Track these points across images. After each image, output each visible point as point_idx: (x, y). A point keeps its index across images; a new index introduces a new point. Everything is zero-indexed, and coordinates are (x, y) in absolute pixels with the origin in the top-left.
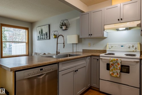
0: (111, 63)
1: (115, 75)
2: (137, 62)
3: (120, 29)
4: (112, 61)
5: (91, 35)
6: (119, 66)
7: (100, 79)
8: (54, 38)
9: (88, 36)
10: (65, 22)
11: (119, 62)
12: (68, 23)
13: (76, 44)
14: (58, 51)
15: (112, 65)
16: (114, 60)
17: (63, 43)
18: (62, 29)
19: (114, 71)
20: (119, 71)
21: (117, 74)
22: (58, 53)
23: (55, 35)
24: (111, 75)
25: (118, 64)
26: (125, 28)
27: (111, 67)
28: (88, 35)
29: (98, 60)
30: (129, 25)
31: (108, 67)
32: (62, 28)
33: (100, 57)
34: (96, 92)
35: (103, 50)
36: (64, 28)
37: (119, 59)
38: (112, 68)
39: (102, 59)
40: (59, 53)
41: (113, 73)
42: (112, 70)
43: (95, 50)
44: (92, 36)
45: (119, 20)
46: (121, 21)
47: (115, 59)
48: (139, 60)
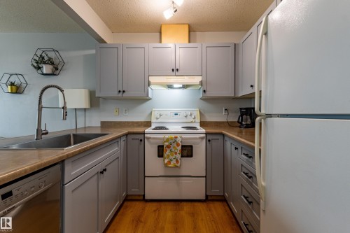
0: (167, 144)
1: (172, 164)
2: (202, 138)
3: (175, 86)
4: (168, 140)
5: (124, 91)
6: (180, 148)
7: (145, 177)
8: (12, 93)
9: (115, 94)
10: (52, 55)
11: (179, 140)
12: (61, 60)
13: (85, 109)
14: (43, 128)
15: (168, 147)
16: (171, 139)
17: (63, 108)
18: (39, 71)
19: (171, 157)
20: (179, 156)
21: (177, 161)
22: (43, 134)
23: (12, 84)
24: (166, 165)
25: (178, 145)
26: (181, 86)
27: (166, 151)
28: (117, 92)
29: (141, 140)
30: (187, 80)
31: (161, 151)
32: (39, 68)
33: (146, 135)
34: (137, 203)
35: (144, 122)
36: (46, 69)
37: (178, 136)
38: (167, 153)
39: (148, 138)
40: (47, 133)
41: (169, 162)
42: (168, 156)
43: (128, 123)
44: (124, 95)
45: (173, 70)
46: (177, 73)
47: (173, 136)
48: (204, 135)
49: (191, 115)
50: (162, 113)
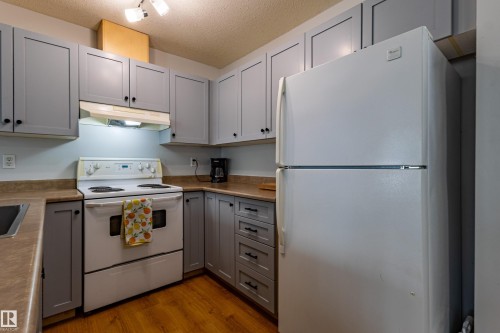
0: (128, 212)
1: (137, 242)
2: (178, 198)
3: (128, 123)
4: (130, 205)
6: (150, 215)
7: (84, 274)
11: (148, 204)
15: (131, 216)
16: (136, 203)
19: (135, 231)
20: (149, 227)
21: (147, 235)
24: (126, 245)
25: (147, 211)
26: (139, 124)
27: (128, 222)
30: (148, 117)
31: (116, 225)
35: (59, 181)
37: (147, 198)
38: (129, 226)
41: (133, 239)
42: (131, 230)
46: (132, 104)
47: (139, 199)
48: (180, 194)
49: (149, 168)
50: (99, 164)
